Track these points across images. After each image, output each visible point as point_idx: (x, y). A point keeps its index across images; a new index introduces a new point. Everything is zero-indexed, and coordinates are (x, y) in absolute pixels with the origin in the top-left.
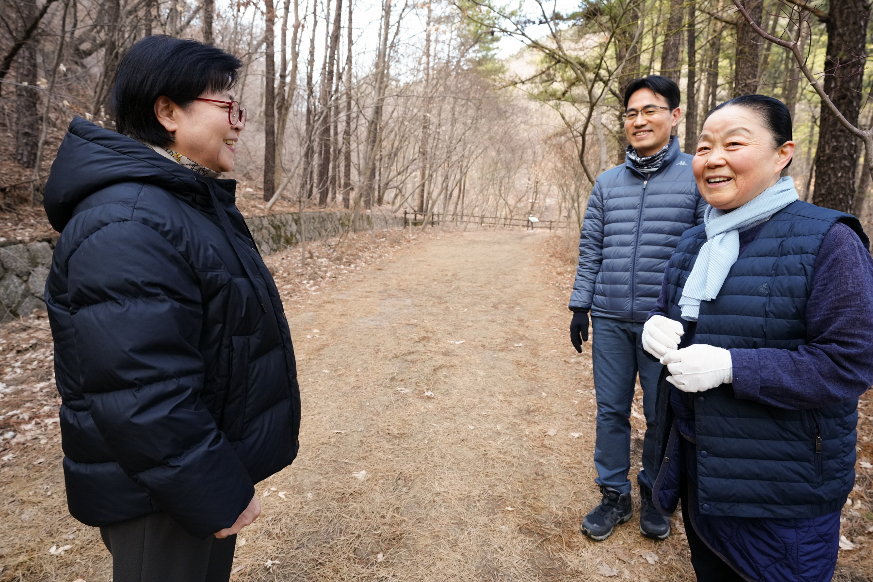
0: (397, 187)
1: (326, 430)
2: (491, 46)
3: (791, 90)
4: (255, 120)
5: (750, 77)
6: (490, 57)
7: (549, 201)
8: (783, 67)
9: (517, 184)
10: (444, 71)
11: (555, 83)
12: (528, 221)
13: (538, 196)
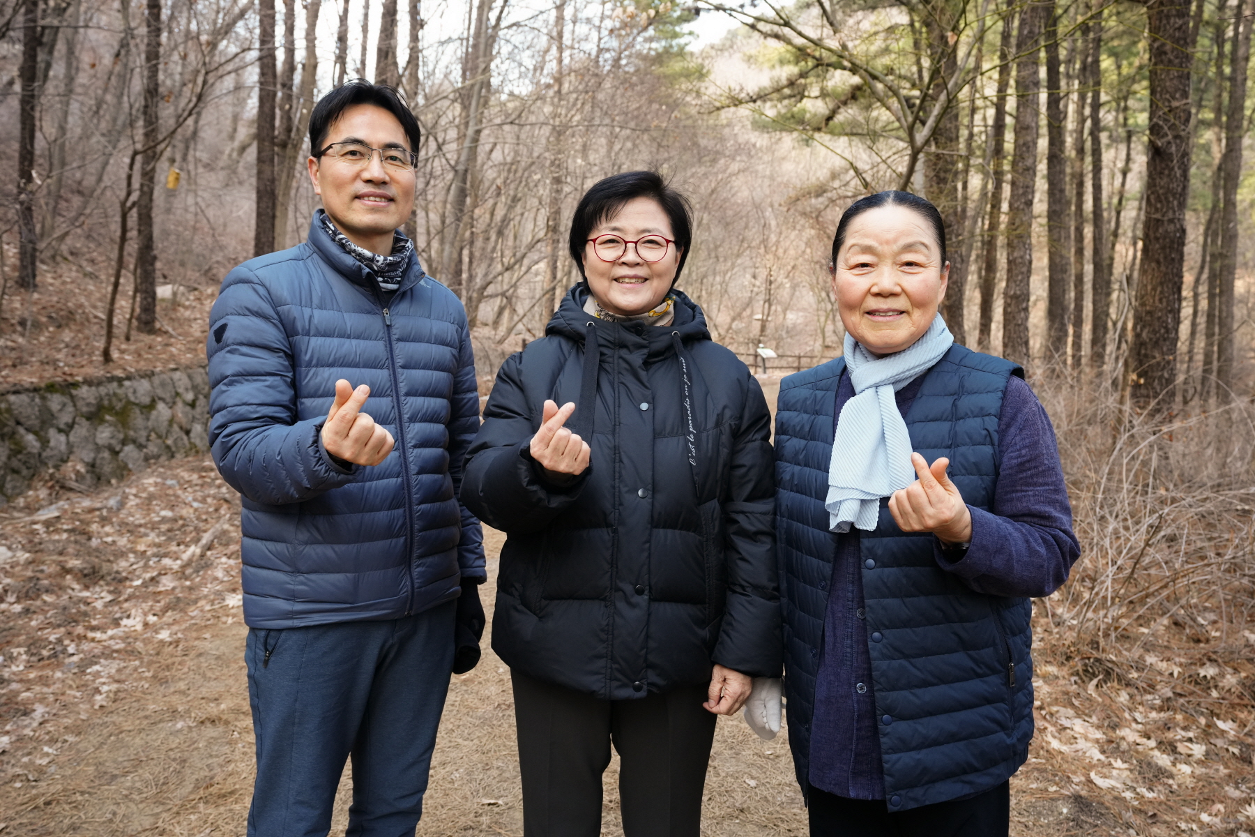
0: (503, 294)
1: (465, 798)
2: (677, 29)
3: (1233, 114)
4: (221, 164)
5: (1178, 95)
6: (675, 49)
7: (791, 317)
8: (1212, 71)
9: (733, 288)
10: (590, 74)
11: (805, 100)
12: (756, 356)
13: (773, 308)
